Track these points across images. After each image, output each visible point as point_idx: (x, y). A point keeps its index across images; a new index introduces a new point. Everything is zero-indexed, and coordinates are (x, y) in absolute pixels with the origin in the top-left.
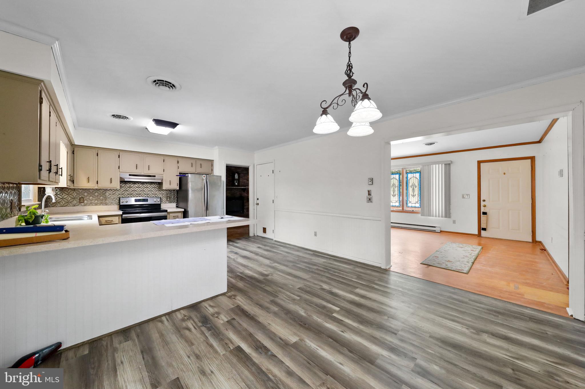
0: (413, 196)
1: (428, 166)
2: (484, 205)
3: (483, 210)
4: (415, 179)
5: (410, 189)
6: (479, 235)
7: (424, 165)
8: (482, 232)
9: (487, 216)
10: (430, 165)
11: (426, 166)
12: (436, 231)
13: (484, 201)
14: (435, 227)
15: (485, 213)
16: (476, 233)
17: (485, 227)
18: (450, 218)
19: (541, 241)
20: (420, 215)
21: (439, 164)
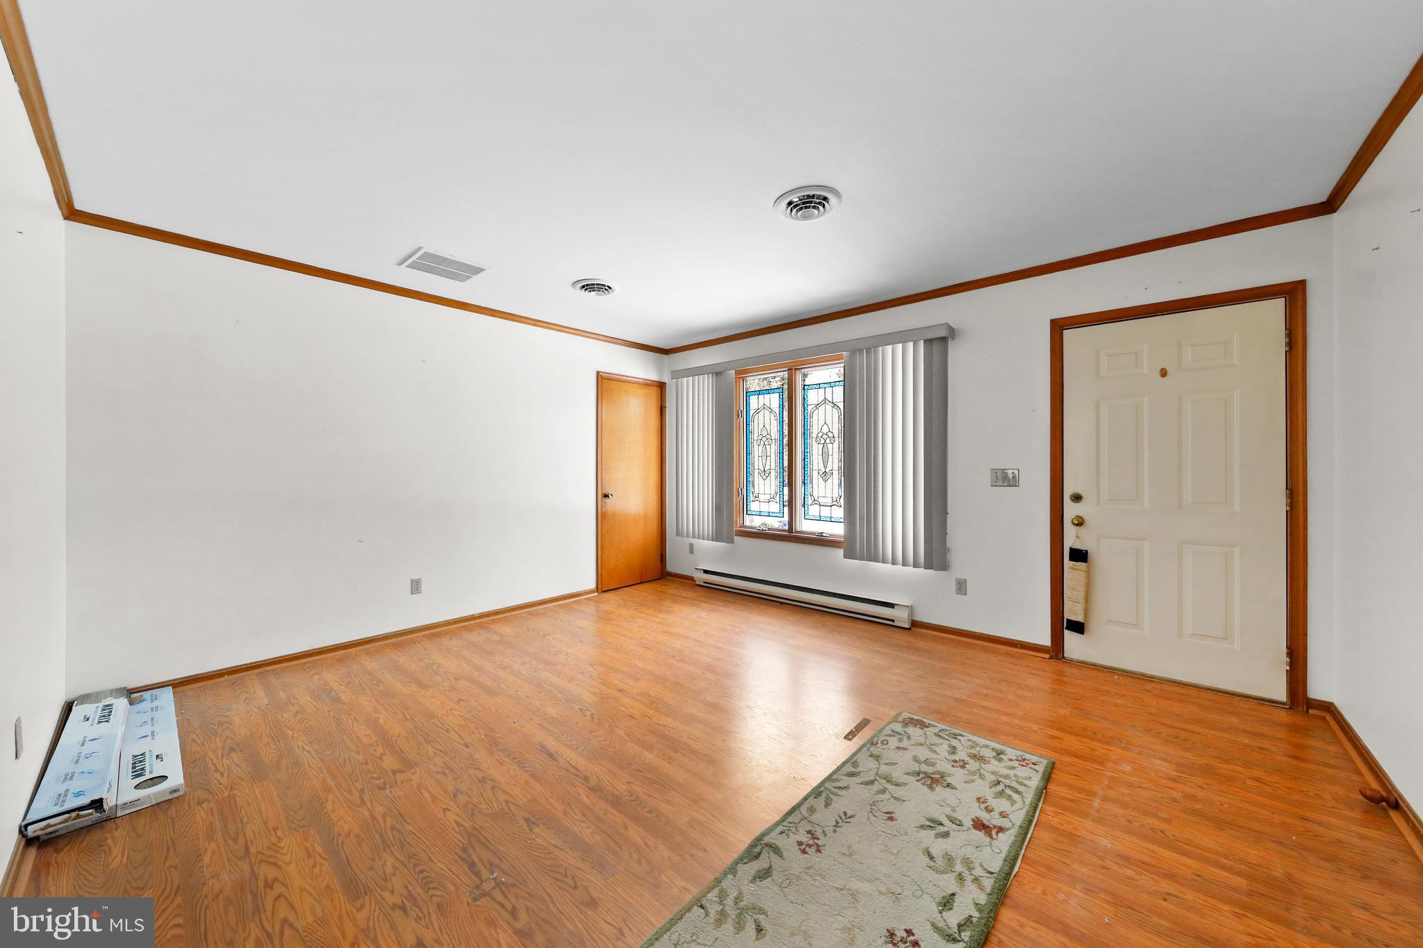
0: (825, 475)
1: (868, 350)
2: (1079, 517)
3: (1071, 539)
4: (829, 407)
5: (816, 449)
6: (1056, 649)
7: (856, 350)
8: (1070, 637)
9: (1088, 568)
10: (876, 347)
11: (861, 351)
12: (896, 624)
13: (1077, 498)
14: (891, 605)
15: (1079, 556)
16: (1045, 639)
17: (1080, 618)
18: (945, 570)
19: (1331, 704)
20: (841, 552)
21: (904, 342)
